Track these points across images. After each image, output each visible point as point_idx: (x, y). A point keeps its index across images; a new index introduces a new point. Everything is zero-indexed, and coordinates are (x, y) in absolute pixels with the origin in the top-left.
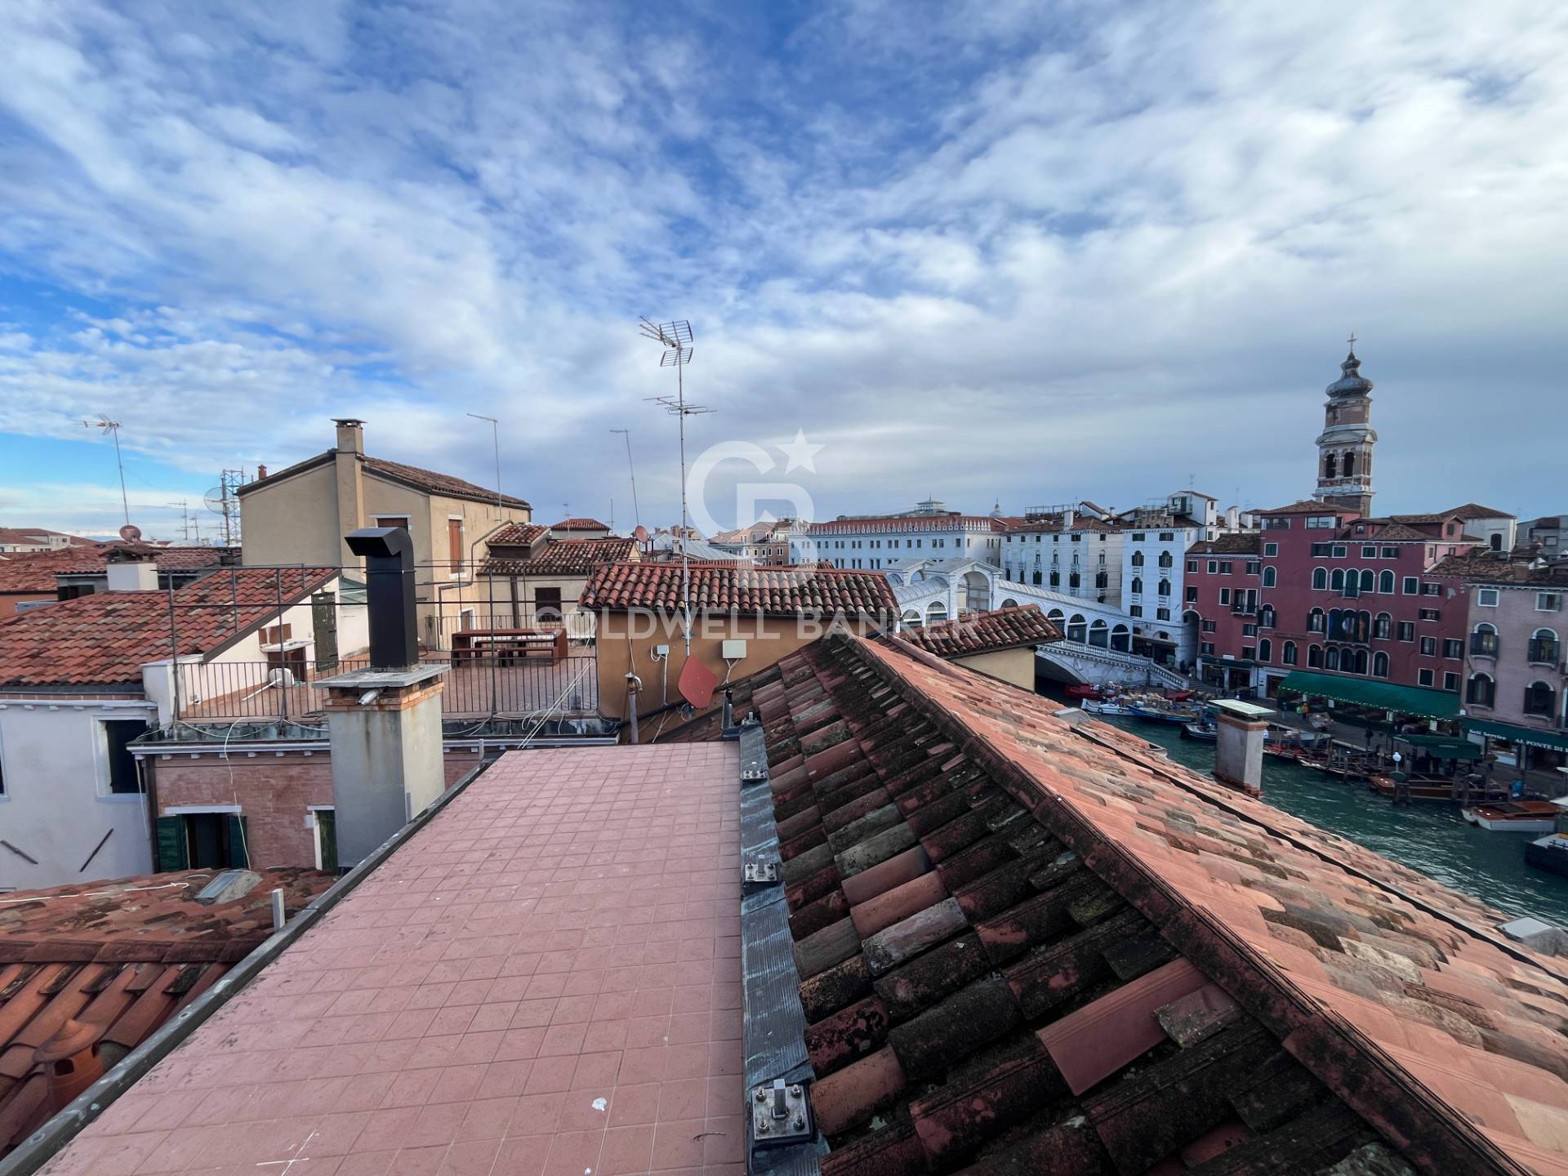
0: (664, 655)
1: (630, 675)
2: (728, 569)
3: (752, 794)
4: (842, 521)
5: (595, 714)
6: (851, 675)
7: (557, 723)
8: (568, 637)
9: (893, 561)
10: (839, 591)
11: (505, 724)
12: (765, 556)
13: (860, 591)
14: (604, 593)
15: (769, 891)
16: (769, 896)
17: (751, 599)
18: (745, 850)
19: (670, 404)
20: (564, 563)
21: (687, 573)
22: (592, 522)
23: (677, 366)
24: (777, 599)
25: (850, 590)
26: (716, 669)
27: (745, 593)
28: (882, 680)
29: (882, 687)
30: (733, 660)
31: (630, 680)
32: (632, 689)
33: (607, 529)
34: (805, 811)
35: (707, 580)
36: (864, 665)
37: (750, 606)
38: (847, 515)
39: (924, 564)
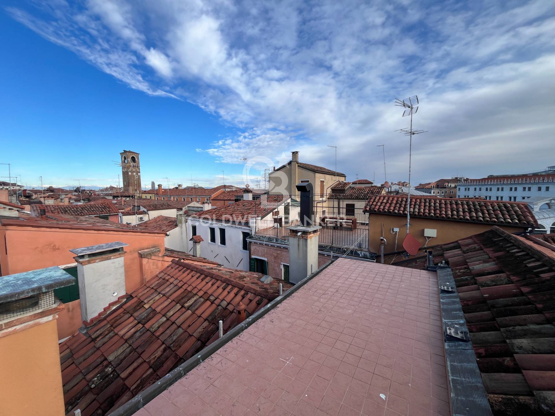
0: (397, 232)
1: (382, 238)
2: (429, 199)
3: (446, 297)
4: (491, 178)
5: (367, 250)
6: (508, 252)
7: (353, 251)
8: (357, 222)
9: (526, 198)
10: (494, 211)
11: (335, 249)
12: (443, 194)
13: (508, 211)
14: (373, 206)
15: (461, 343)
16: (461, 345)
17: (440, 212)
18: (445, 320)
19: (406, 131)
20: (357, 195)
21: (409, 200)
22: (366, 181)
23: (410, 116)
24: (455, 213)
25: (501, 211)
26: (421, 240)
27: (437, 209)
28: (534, 258)
29: (534, 261)
30: (429, 238)
31: (382, 240)
32: (382, 243)
33: (372, 183)
34: (483, 313)
35: (418, 203)
36: (519, 248)
37: (440, 215)
38: (494, 175)
39: (551, 200)
